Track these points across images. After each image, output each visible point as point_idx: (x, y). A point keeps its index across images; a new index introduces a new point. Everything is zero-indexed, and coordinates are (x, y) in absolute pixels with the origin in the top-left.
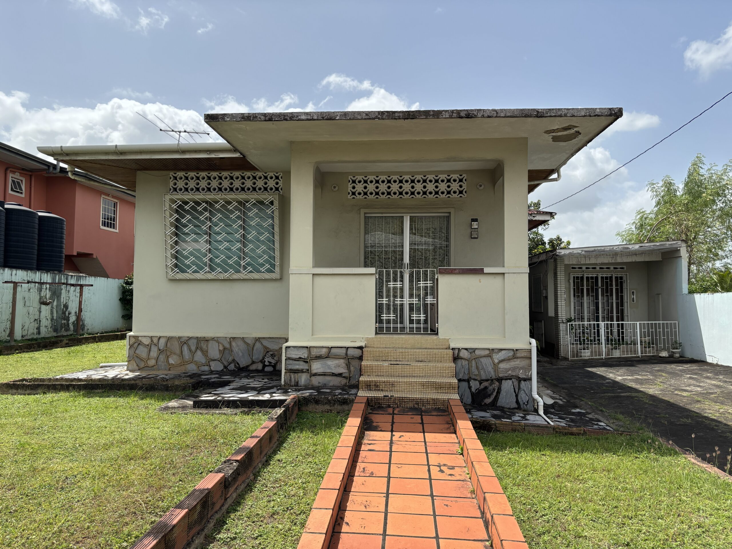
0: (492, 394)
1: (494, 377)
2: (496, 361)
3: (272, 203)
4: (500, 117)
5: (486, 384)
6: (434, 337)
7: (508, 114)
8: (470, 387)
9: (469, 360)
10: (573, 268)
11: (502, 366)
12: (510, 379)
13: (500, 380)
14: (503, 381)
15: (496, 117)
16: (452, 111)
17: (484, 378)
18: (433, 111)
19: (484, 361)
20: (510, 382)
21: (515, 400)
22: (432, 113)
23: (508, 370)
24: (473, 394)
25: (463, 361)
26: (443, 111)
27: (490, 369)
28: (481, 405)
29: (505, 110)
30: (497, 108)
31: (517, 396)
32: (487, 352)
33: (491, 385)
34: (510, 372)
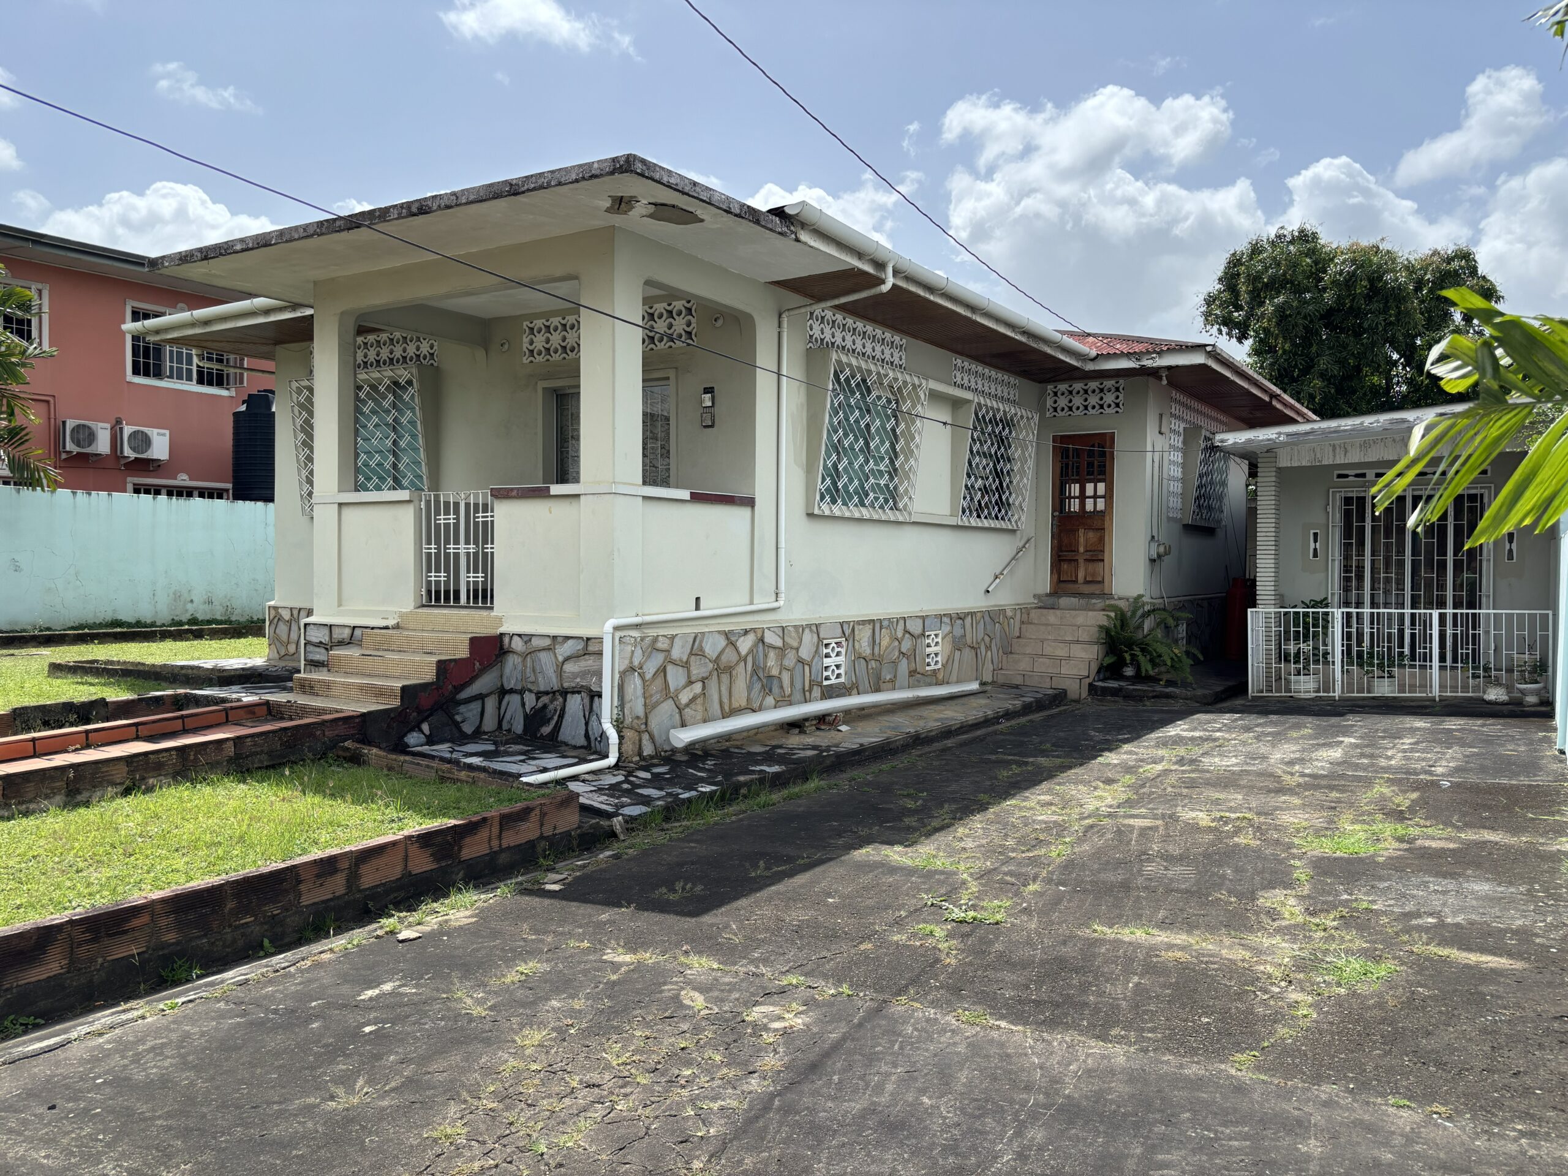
0: (552, 718)
1: (556, 688)
2: (561, 659)
3: (409, 383)
4: (460, 205)
5: (545, 699)
6: (484, 613)
7: (472, 197)
8: (523, 705)
9: (525, 656)
10: (1340, 476)
11: (569, 667)
12: (579, 692)
13: (564, 693)
14: (569, 696)
15: (457, 205)
16: (402, 206)
17: (542, 689)
18: (380, 209)
19: (543, 656)
20: (577, 697)
21: (583, 732)
22: (377, 214)
23: (575, 675)
24: (526, 716)
25: (515, 656)
26: (391, 207)
27: (551, 672)
28: (536, 738)
29: (467, 190)
30: (457, 189)
31: (587, 724)
32: (547, 642)
33: (552, 701)
34: (578, 680)
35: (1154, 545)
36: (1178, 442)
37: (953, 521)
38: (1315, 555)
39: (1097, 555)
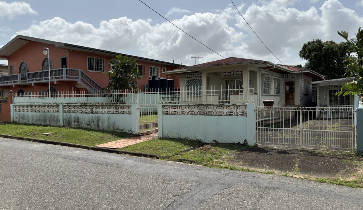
10: (329, 87)
35: (301, 98)
36: (303, 82)
37: (275, 95)
38: (325, 98)
39: (293, 99)
